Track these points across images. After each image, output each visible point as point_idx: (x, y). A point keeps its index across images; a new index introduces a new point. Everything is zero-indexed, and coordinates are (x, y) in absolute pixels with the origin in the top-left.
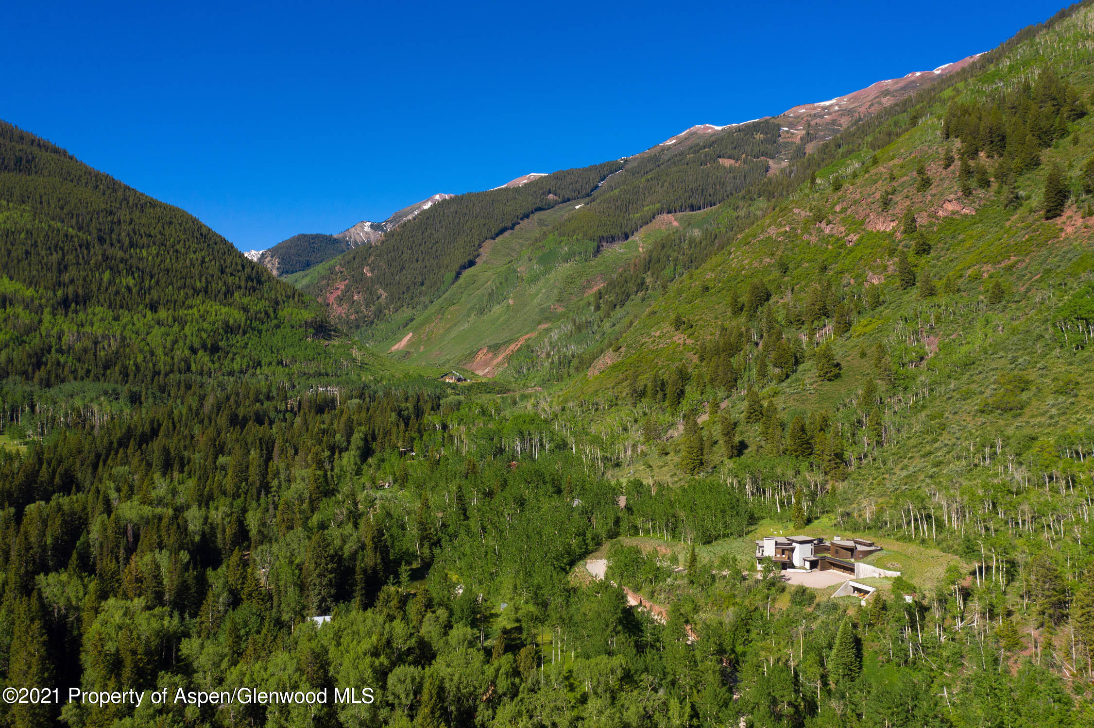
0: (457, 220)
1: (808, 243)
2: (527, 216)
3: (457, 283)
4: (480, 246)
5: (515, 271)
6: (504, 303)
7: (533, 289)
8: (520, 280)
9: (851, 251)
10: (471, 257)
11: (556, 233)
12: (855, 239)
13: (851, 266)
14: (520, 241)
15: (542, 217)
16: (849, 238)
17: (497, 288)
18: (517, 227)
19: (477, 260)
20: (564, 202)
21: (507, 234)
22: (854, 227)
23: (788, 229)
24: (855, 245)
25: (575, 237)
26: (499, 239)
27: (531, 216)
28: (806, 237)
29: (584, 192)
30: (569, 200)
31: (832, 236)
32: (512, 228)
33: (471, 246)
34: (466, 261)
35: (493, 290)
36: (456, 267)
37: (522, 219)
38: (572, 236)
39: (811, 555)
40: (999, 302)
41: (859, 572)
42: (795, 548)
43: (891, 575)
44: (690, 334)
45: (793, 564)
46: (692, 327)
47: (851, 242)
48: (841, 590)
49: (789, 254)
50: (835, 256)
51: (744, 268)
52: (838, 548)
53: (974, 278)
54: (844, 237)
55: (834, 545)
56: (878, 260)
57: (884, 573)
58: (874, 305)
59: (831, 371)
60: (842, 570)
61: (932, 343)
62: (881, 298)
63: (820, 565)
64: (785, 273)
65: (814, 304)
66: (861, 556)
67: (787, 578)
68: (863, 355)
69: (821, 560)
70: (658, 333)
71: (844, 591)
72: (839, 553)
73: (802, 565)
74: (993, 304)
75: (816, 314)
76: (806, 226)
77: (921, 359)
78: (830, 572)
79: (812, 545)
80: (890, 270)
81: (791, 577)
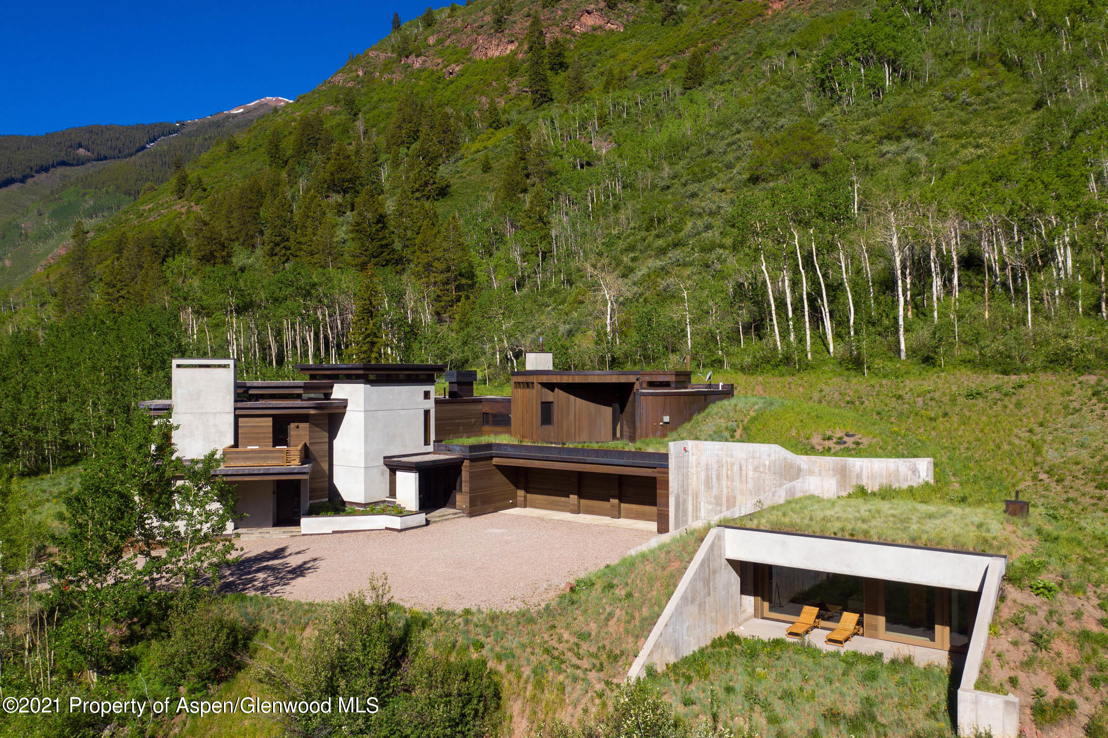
1: (390, 82)
2: (45, 169)
5: (18, 227)
7: (41, 248)
8: (23, 238)
9: (452, 82)
11: (79, 185)
12: (457, 69)
13: (454, 96)
14: (34, 197)
15: (67, 173)
16: (450, 69)
18: (30, 181)
20: (98, 160)
21: (14, 187)
22: (455, 57)
23: (360, 73)
24: (458, 76)
25: (104, 190)
27: (52, 170)
28: (387, 76)
29: (126, 152)
30: (105, 158)
31: (424, 70)
32: (23, 180)
37: (38, 172)
38: (100, 189)
39: (427, 443)
40: (700, 85)
41: (685, 492)
42: (344, 404)
43: (884, 481)
44: (201, 198)
45: (334, 493)
46: (205, 190)
47: (451, 73)
48: (684, 599)
49: (362, 99)
50: (429, 91)
51: (295, 120)
52: (549, 396)
53: (647, 73)
54: (441, 69)
55: (528, 385)
56: (494, 83)
57: (843, 474)
58: (495, 125)
59: (435, 183)
60: (574, 498)
61: (602, 148)
62: (504, 118)
63: (465, 487)
64: (356, 115)
65: (400, 127)
66: (666, 419)
67: (294, 561)
68: (487, 168)
69: (473, 460)
70: (151, 206)
71: (693, 609)
72: (556, 415)
73: (382, 494)
74: (690, 89)
75: (403, 142)
76: (387, 67)
77: (589, 164)
78: (518, 517)
79: (427, 395)
80: (514, 91)
81: (315, 560)
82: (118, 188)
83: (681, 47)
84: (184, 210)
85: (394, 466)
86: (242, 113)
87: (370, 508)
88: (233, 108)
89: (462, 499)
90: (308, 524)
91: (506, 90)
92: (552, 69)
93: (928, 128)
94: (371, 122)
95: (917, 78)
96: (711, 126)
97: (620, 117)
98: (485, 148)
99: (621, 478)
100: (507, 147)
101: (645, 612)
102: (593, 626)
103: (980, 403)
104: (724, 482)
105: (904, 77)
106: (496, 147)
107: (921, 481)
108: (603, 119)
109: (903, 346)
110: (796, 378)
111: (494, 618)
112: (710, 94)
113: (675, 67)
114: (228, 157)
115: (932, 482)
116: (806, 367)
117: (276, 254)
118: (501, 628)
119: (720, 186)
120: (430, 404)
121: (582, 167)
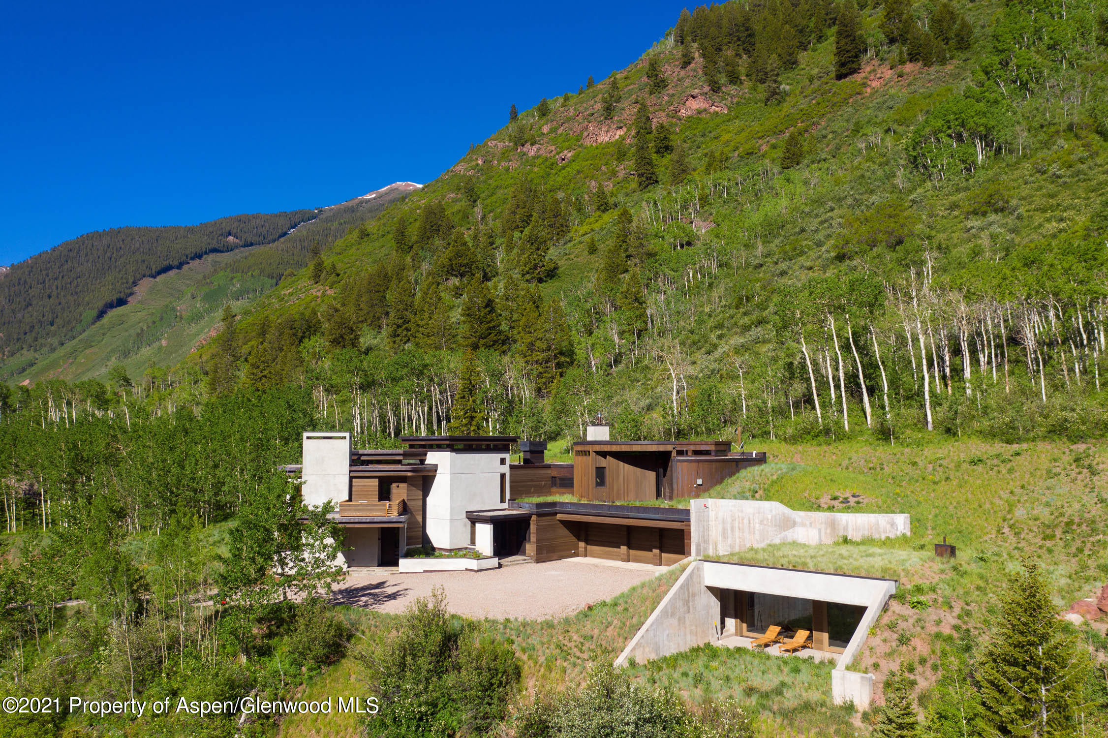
0: (109, 254)
1: (507, 170)
2: (199, 256)
3: (98, 324)
4: (135, 284)
5: (174, 309)
6: (156, 345)
7: (194, 328)
8: (178, 319)
9: (564, 168)
10: (122, 295)
11: (228, 270)
12: (569, 155)
13: (566, 181)
14: (188, 282)
15: (218, 259)
16: (562, 155)
17: (148, 327)
18: (185, 267)
19: (129, 299)
20: (246, 245)
21: (172, 273)
22: (567, 144)
23: (480, 162)
24: (570, 162)
25: (250, 274)
26: (159, 278)
27: (205, 256)
28: (505, 164)
29: (270, 238)
30: (252, 244)
31: (539, 157)
32: (179, 267)
33: (123, 283)
34: (114, 298)
35: (142, 330)
36: (100, 304)
37: (193, 259)
38: (246, 273)
39: (502, 500)
40: (798, 164)
41: (706, 542)
42: (435, 468)
43: (866, 533)
44: (334, 283)
45: (426, 540)
46: (338, 275)
47: (563, 160)
48: (665, 612)
49: (482, 186)
50: (543, 177)
51: (420, 208)
52: (603, 462)
53: (748, 154)
54: (554, 156)
55: (586, 453)
56: (603, 168)
57: (833, 525)
58: (603, 208)
59: (544, 266)
60: (624, 548)
61: (701, 228)
62: (611, 201)
63: (533, 538)
64: (475, 201)
65: (514, 213)
66: (700, 482)
67: (390, 590)
68: (593, 250)
69: (539, 515)
70: (291, 290)
72: (608, 479)
73: (465, 542)
74: (788, 168)
75: (517, 227)
76: (505, 155)
77: (689, 244)
78: (577, 564)
79: (503, 461)
80: (621, 175)
81: (406, 590)
82: (262, 271)
83: (781, 127)
84: (319, 294)
85: (474, 519)
86: (374, 198)
87: (454, 552)
88: (366, 193)
89: (530, 548)
90: (405, 564)
91: (614, 174)
92: (657, 152)
93: (1014, 202)
94: (489, 208)
95: (1011, 152)
96: (806, 204)
97: (720, 197)
98: (592, 230)
99: (662, 531)
100: (612, 229)
101: (635, 621)
102: (596, 632)
103: (979, 468)
104: (737, 533)
105: (998, 150)
106: (602, 229)
107: (898, 533)
108: (704, 200)
109: (930, 419)
110: (831, 447)
111: (525, 625)
112: (806, 174)
113: (774, 147)
114: (360, 244)
115: (909, 534)
116: (842, 436)
117: (398, 335)
118: (529, 631)
119: (808, 264)
120: (506, 469)
121: (682, 246)
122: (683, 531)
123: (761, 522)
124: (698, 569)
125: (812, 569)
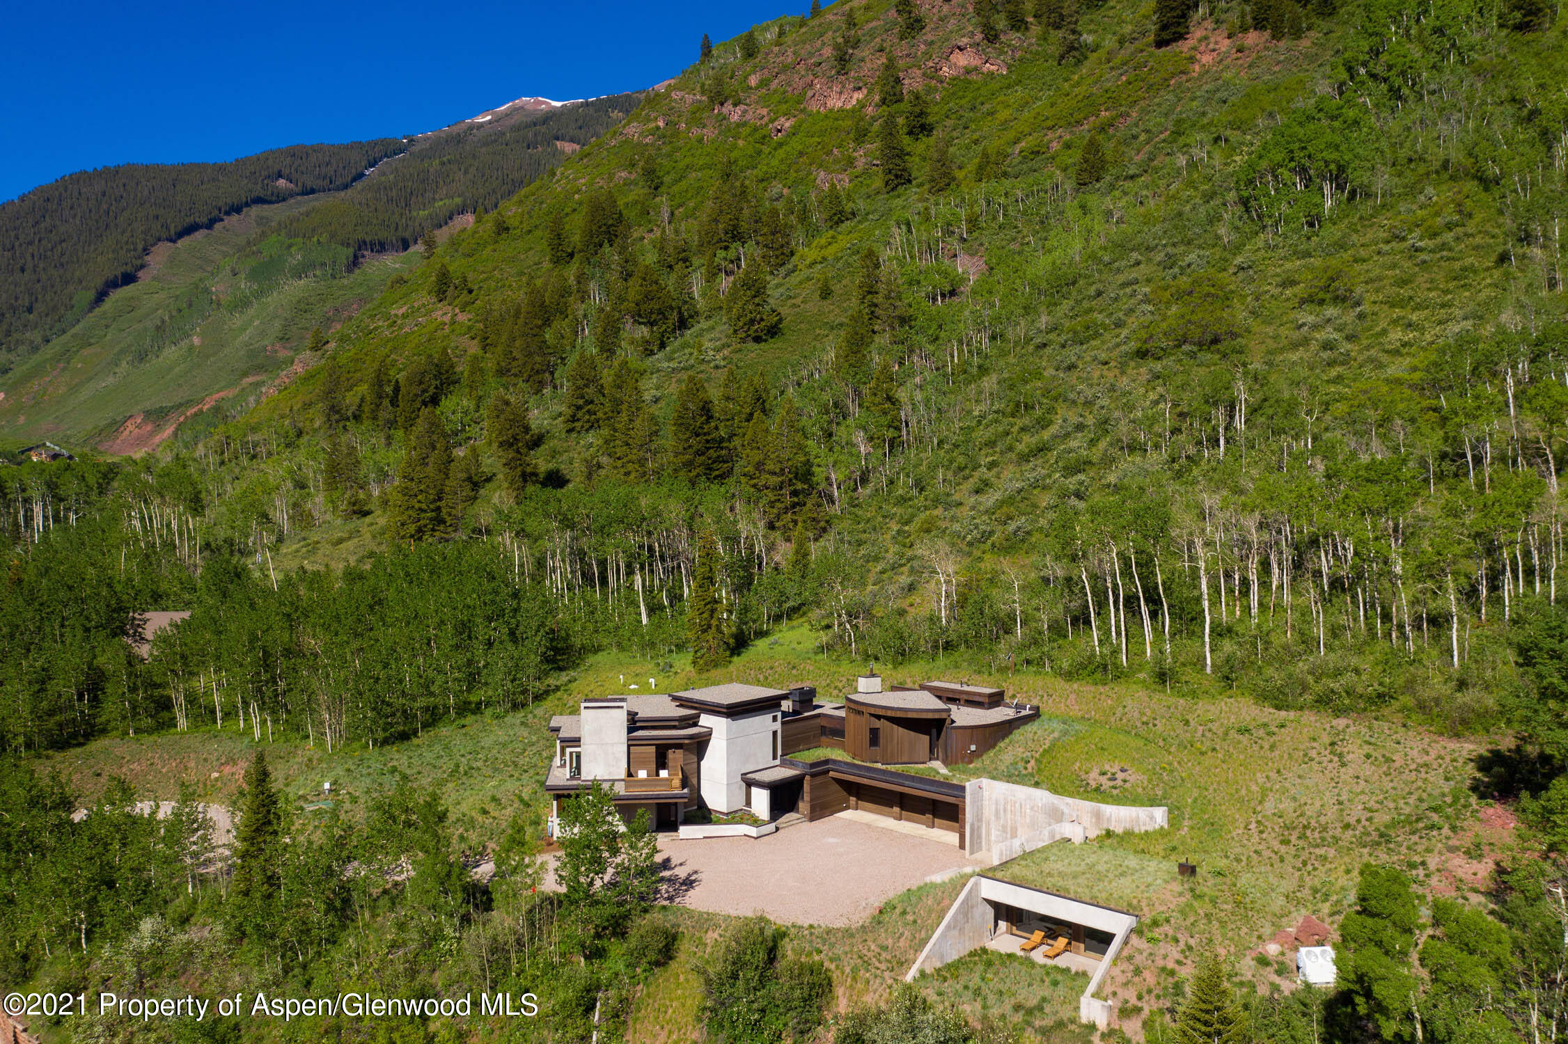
0: (105, 206)
1: (700, 141)
2: (237, 209)
3: (97, 311)
4: (146, 251)
5: (207, 291)
6: (184, 344)
7: (238, 320)
8: (214, 306)
9: (780, 145)
10: (129, 269)
11: (283, 233)
12: (787, 125)
13: (783, 167)
14: (224, 248)
15: (265, 214)
16: (777, 124)
17: (171, 317)
18: (218, 226)
19: (140, 274)
20: (306, 192)
21: (199, 235)
22: (784, 107)
23: (661, 124)
24: (788, 136)
25: (315, 239)
26: (180, 243)
27: (245, 210)
28: (696, 132)
29: (340, 182)
30: (313, 191)
31: (744, 124)
32: (210, 225)
33: (128, 251)
34: (118, 273)
35: (163, 322)
36: (99, 282)
37: (228, 213)
38: (309, 238)
39: (775, 758)
40: (1097, 180)
41: (980, 820)
42: (709, 734)
43: (1128, 826)
44: (467, 304)
45: (702, 804)
46: (470, 292)
47: (779, 131)
48: (948, 927)
49: (664, 162)
50: (751, 156)
51: (578, 191)
52: (877, 724)
53: (1033, 153)
54: (767, 125)
55: (860, 713)
56: (836, 152)
57: (1098, 816)
58: (836, 218)
59: (762, 320)
60: (896, 809)
61: (968, 267)
62: (849, 207)
63: (807, 797)
64: (656, 188)
65: (716, 221)
66: (973, 748)
67: (682, 873)
68: (826, 293)
69: (813, 775)
70: (404, 310)
71: (956, 933)
72: (882, 741)
73: (740, 804)
74: (1085, 184)
75: (720, 240)
76: (695, 118)
77: (953, 293)
79: (775, 719)
80: (861, 164)
82: (333, 236)
83: (1077, 116)
84: (447, 319)
85: (749, 784)
86: (490, 122)
87: (734, 817)
88: (476, 115)
89: (804, 806)
90: (685, 831)
91: (851, 162)
92: (910, 133)
93: (1358, 290)
94: (677, 201)
95: (1368, 196)
96: (1105, 249)
97: (994, 218)
98: (824, 259)
99: (934, 802)
100: (851, 260)
101: (923, 935)
102: (890, 941)
103: (1245, 739)
104: (1009, 816)
105: (1353, 194)
106: (837, 259)
107: (1157, 827)
108: (973, 222)
109: (1209, 661)
110: (1107, 688)
111: (829, 932)
112: (1108, 202)
113: (1068, 146)
114: (496, 242)
115: (1166, 826)
116: (1120, 675)
118: (833, 940)
119: (1103, 356)
120: (778, 726)
121: (943, 296)
122: (957, 806)
123: (1032, 809)
124: (976, 884)
125: (1072, 896)
